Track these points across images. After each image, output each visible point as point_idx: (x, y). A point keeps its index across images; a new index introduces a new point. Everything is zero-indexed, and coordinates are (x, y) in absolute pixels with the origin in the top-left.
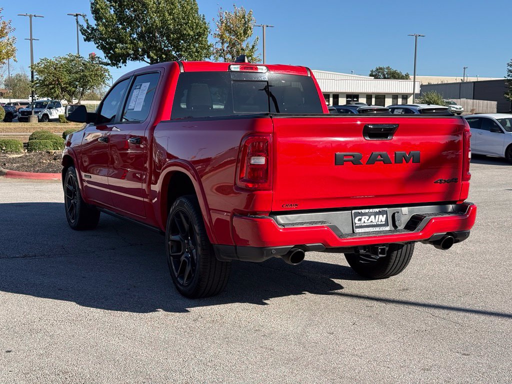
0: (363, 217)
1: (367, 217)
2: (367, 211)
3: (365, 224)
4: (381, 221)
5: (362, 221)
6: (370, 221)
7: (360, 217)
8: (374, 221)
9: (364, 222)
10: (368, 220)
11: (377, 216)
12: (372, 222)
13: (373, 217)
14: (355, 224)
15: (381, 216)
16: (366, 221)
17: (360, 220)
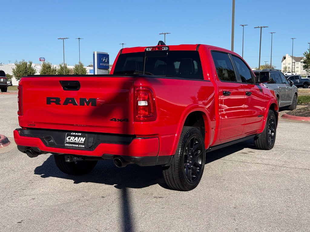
0: (72, 137)
1: (74, 138)
2: (74, 134)
3: (72, 142)
4: (82, 141)
5: (71, 140)
6: (74, 140)
7: (70, 137)
8: (77, 140)
9: (72, 140)
10: (74, 139)
11: (80, 138)
12: (75, 141)
13: (77, 138)
14: (66, 140)
15: (82, 138)
16: (73, 140)
17: (69, 139)
